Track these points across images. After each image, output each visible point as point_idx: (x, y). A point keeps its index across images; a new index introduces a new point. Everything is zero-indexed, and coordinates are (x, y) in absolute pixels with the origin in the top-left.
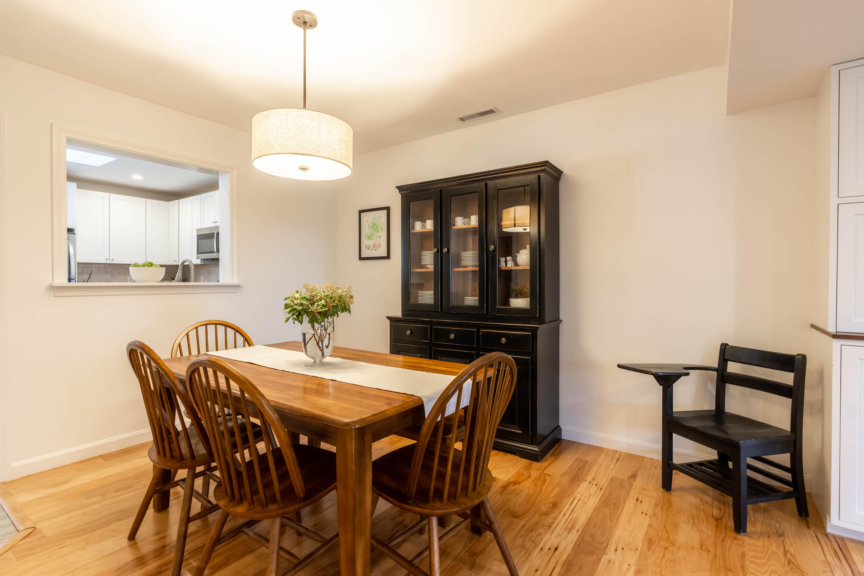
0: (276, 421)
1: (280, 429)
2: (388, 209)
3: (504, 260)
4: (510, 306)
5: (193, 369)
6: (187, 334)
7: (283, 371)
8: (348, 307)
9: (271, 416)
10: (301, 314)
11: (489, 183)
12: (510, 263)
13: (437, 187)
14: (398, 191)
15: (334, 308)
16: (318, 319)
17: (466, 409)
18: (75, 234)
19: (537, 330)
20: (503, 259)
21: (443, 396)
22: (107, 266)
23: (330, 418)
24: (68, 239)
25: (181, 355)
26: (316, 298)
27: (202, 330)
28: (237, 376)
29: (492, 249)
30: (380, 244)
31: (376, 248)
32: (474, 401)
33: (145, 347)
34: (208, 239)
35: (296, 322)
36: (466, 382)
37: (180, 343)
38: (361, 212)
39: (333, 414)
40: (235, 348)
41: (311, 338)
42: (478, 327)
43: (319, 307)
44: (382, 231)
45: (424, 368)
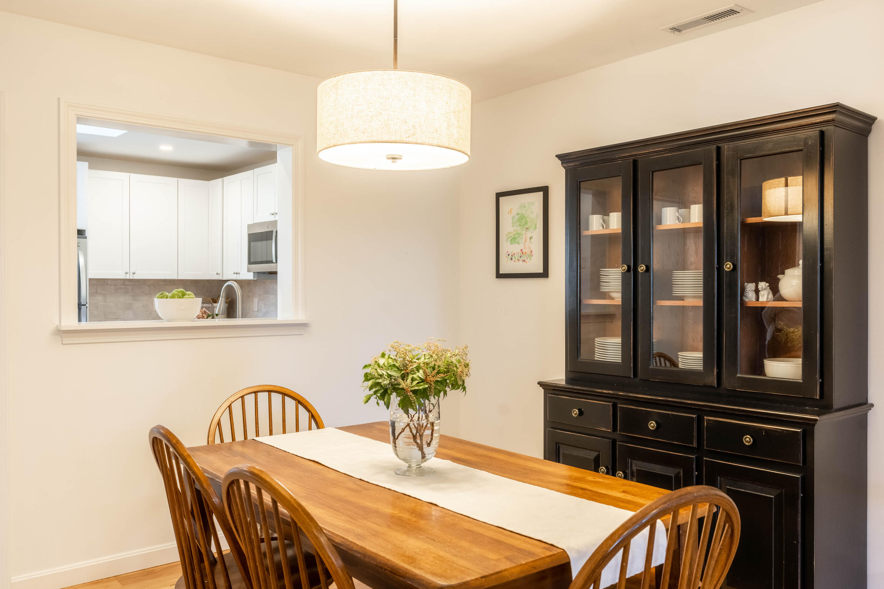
0: (339, 571)
1: (345, 584)
2: (545, 190)
3: (754, 288)
4: (765, 375)
5: (231, 479)
6: (230, 407)
7: (360, 479)
8: (460, 383)
9: (332, 562)
10: (388, 393)
11: (726, 147)
12: (764, 295)
13: (628, 154)
14: (560, 162)
15: (437, 384)
16: (412, 403)
17: (659, 568)
18: (86, 238)
19: (814, 425)
20: (750, 287)
21: (595, 559)
22: (127, 283)
23: (416, 575)
24: (78, 246)
25: (222, 440)
26: (411, 366)
27: (250, 400)
28: (287, 499)
29: (729, 268)
30: (531, 252)
31: (525, 259)
32: (673, 558)
33: (171, 438)
34: (264, 240)
35: (381, 402)
36: (636, 537)
37: (220, 420)
38: (499, 195)
39: (422, 569)
40: (296, 432)
41: (403, 430)
42: (701, 412)
43: (415, 383)
44: (535, 228)
45: (586, 491)
